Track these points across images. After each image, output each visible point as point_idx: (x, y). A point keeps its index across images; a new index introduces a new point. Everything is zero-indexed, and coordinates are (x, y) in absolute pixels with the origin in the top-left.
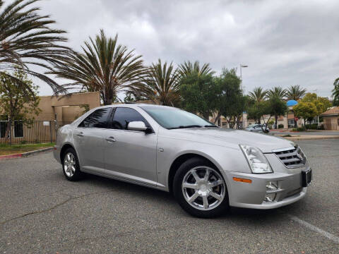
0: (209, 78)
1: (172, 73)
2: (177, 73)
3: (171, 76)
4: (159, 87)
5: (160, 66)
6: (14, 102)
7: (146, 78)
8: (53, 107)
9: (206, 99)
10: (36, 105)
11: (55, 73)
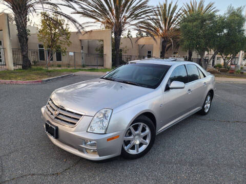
0: (212, 17)
1: (176, 11)
2: (181, 11)
3: (175, 14)
4: (162, 26)
5: (165, 5)
6: (53, 36)
7: (151, 17)
8: (80, 40)
9: (205, 37)
10: (68, 38)
11: (78, 13)
